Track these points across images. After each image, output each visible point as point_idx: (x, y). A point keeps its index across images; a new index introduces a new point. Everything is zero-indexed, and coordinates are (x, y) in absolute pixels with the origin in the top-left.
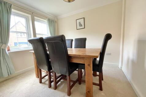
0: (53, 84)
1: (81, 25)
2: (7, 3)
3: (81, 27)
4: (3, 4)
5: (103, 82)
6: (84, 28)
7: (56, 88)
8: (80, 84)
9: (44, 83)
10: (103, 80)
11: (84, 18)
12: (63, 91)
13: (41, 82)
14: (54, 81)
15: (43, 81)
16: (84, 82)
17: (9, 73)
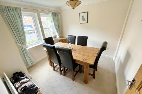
0: (63, 72)
1: (84, 19)
2: (17, 8)
3: (84, 22)
4: (14, 10)
5: (96, 72)
6: (87, 23)
7: (65, 75)
8: (80, 73)
9: (56, 71)
10: (97, 70)
11: (88, 12)
12: (69, 77)
13: (54, 70)
14: (64, 70)
15: (56, 69)
16: (83, 72)
17: (32, 63)
